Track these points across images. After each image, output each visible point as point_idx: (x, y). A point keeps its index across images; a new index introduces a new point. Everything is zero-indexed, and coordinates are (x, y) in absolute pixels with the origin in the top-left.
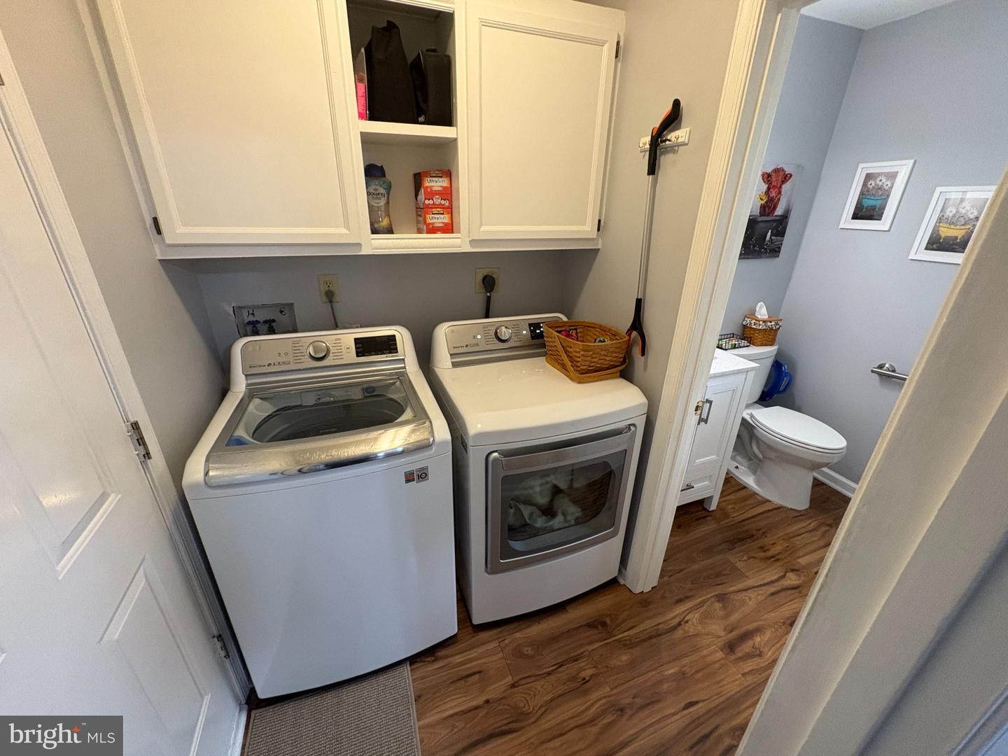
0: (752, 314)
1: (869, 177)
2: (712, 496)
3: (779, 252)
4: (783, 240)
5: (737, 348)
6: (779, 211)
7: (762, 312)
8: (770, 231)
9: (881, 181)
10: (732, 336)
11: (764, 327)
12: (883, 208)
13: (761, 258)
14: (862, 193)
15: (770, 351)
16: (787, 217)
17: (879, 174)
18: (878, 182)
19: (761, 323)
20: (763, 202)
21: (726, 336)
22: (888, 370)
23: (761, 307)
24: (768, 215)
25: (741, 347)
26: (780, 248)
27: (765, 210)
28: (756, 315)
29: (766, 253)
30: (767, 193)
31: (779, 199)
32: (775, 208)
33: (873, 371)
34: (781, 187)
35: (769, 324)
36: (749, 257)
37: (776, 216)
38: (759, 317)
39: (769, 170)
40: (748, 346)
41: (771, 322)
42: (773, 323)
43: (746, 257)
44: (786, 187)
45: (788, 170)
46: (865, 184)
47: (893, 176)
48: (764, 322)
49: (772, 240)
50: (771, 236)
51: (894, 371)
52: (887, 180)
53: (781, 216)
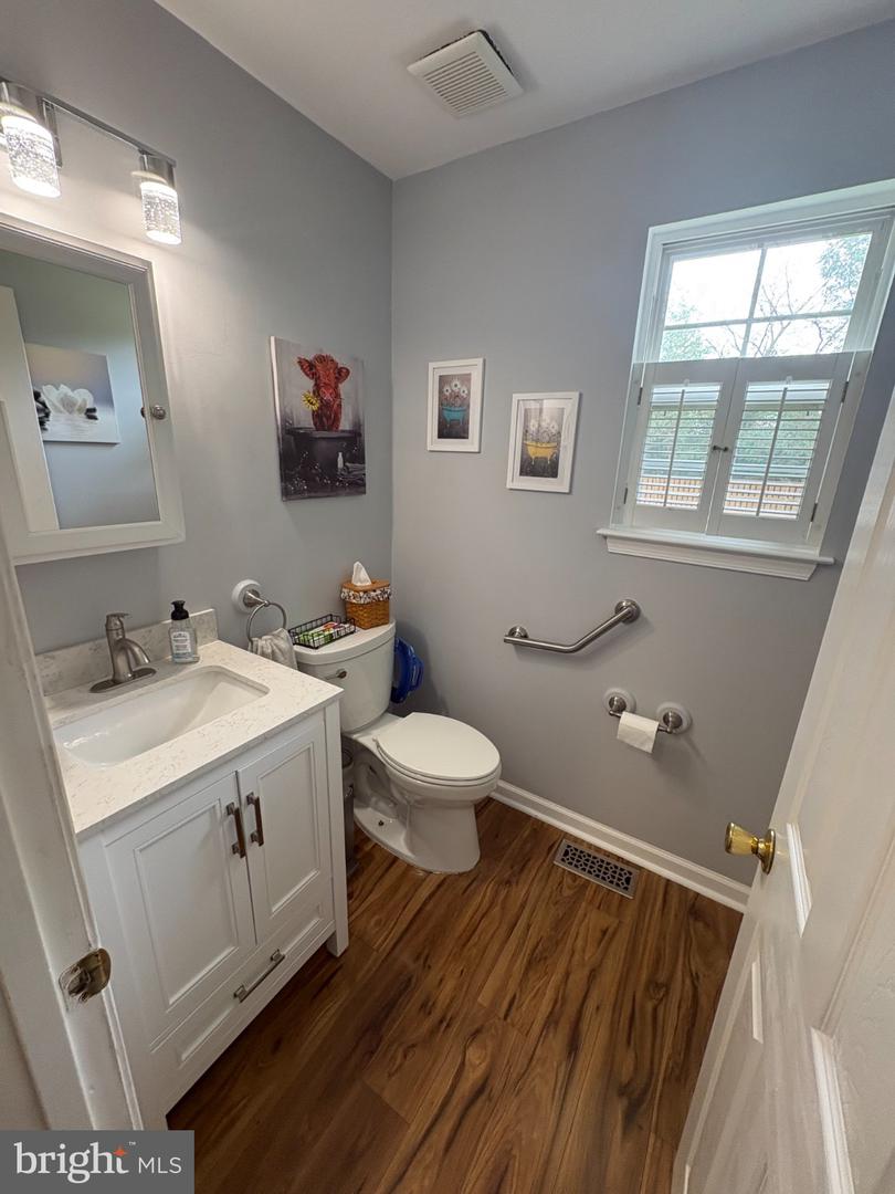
0: (347, 582)
1: (443, 380)
2: (334, 934)
3: (364, 485)
4: (364, 468)
5: (336, 639)
6: (345, 424)
7: (362, 578)
8: (340, 454)
9: (456, 386)
10: (329, 618)
11: (368, 600)
12: (466, 423)
13: (337, 495)
14: (441, 404)
15: (384, 631)
16: (360, 435)
17: (453, 377)
18: (454, 389)
19: (362, 594)
20: (315, 408)
21: (319, 622)
22: (522, 637)
23: (359, 570)
24: (329, 429)
25: (341, 637)
26: (363, 480)
27: (322, 422)
28: (353, 582)
29: (344, 487)
30: (317, 391)
31: (340, 406)
32: (337, 419)
33: (505, 641)
34: (336, 387)
35: (373, 594)
36: (319, 494)
37: (343, 431)
38: (359, 584)
39: (310, 357)
40: (352, 633)
41: (375, 591)
42: (378, 592)
43: (313, 494)
44: (344, 387)
45: (342, 362)
46: (441, 392)
47: (466, 379)
48: (365, 592)
49: (348, 468)
50: (344, 463)
51: (526, 637)
52: (462, 384)
53: (350, 432)
